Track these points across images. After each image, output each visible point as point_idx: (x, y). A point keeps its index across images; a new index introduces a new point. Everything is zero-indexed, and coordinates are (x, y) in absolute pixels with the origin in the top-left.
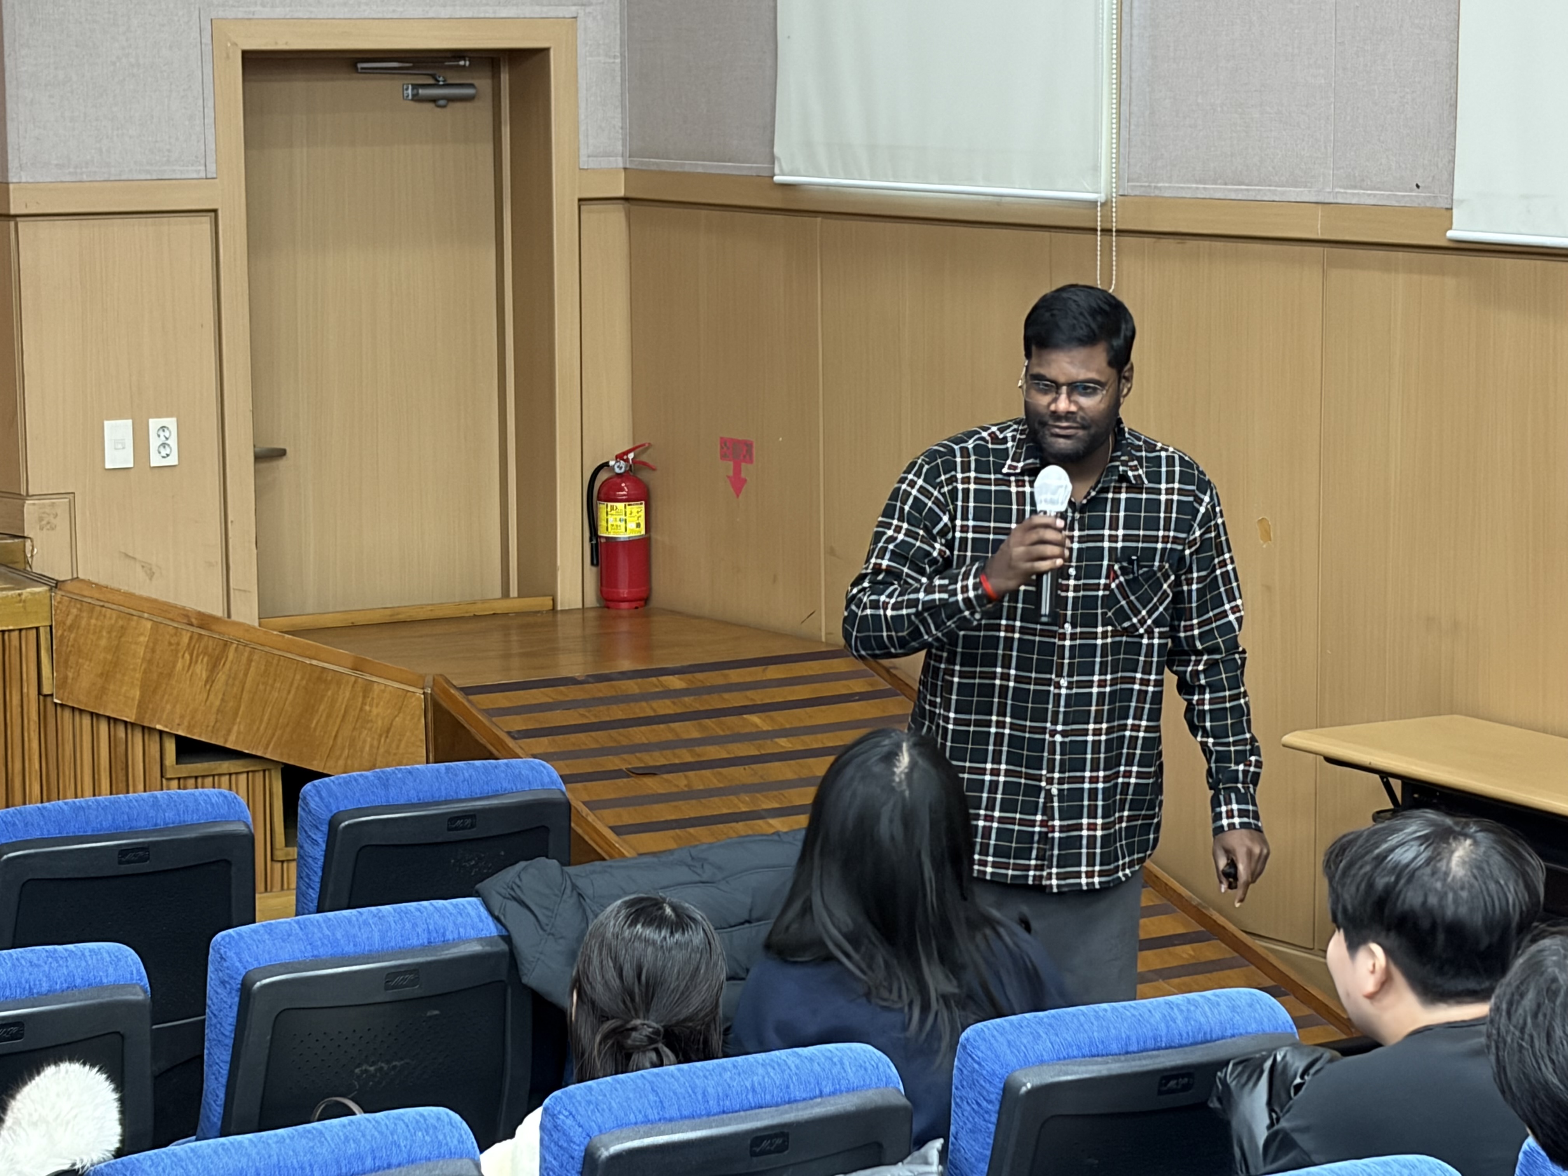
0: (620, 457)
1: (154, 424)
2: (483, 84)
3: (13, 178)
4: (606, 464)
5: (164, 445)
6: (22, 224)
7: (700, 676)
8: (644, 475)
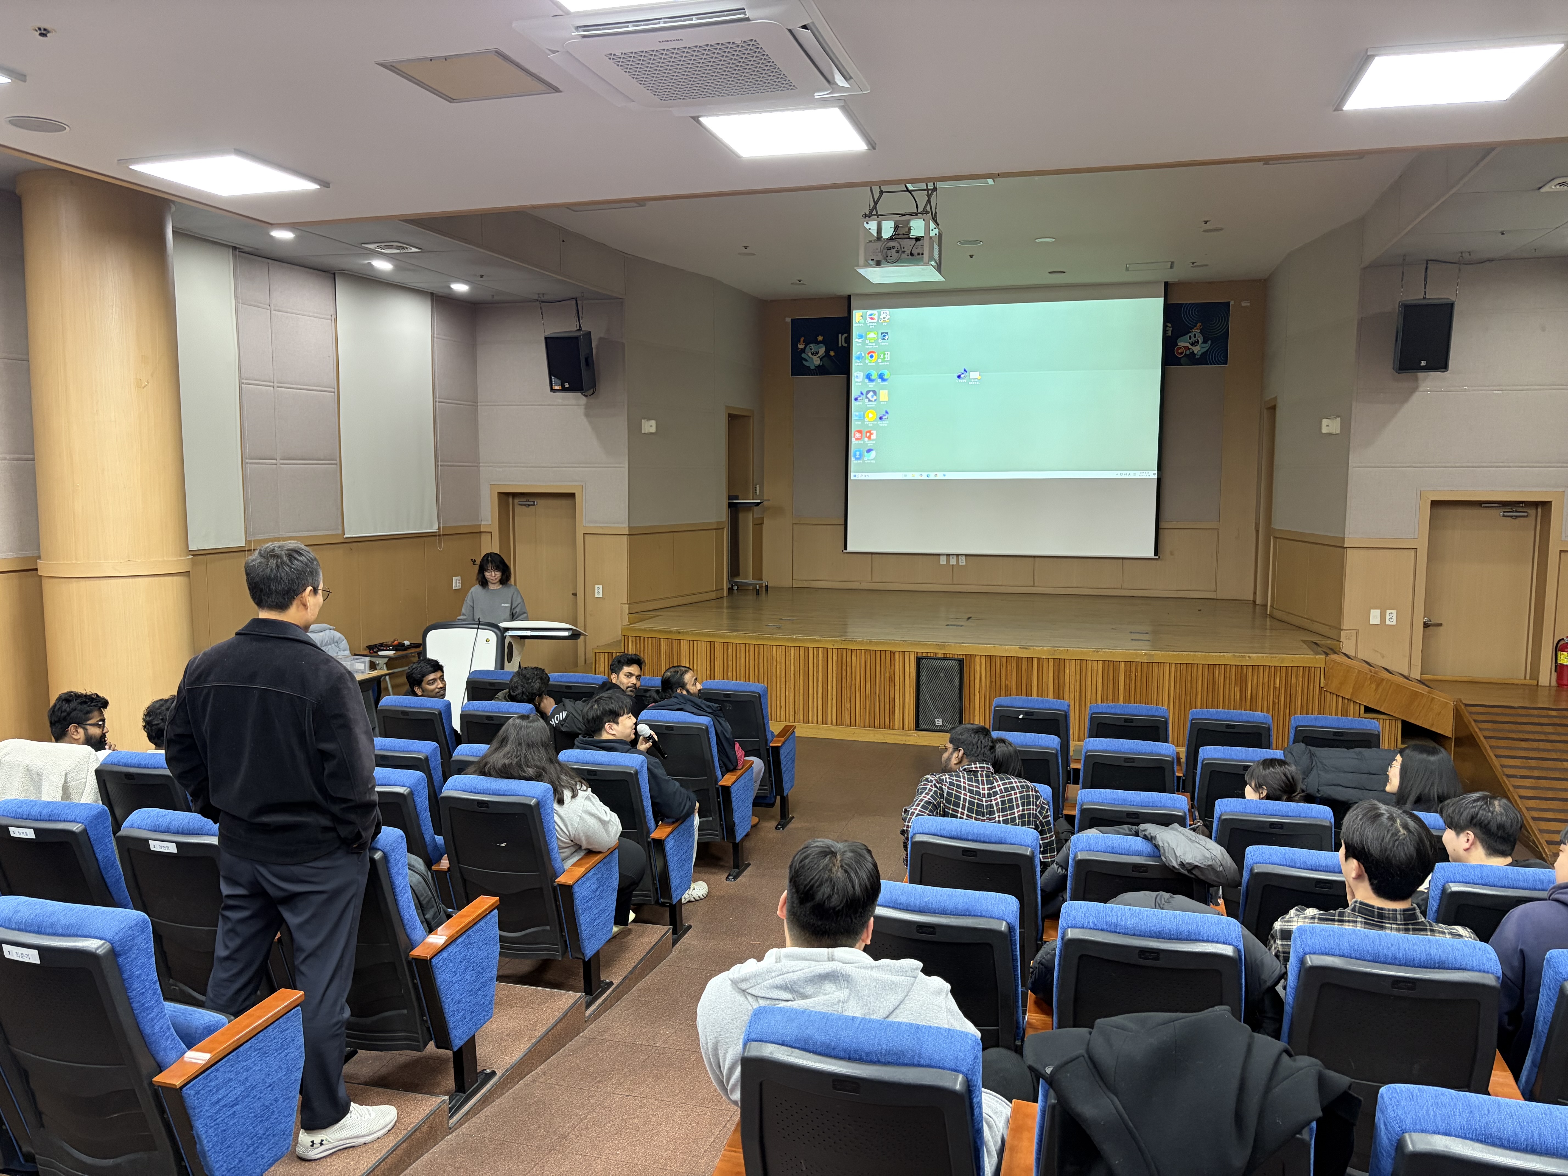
1: (1388, 612)
2: (1532, 512)
3: (1346, 536)
4: (1563, 639)
5: (1392, 618)
6: (1348, 550)
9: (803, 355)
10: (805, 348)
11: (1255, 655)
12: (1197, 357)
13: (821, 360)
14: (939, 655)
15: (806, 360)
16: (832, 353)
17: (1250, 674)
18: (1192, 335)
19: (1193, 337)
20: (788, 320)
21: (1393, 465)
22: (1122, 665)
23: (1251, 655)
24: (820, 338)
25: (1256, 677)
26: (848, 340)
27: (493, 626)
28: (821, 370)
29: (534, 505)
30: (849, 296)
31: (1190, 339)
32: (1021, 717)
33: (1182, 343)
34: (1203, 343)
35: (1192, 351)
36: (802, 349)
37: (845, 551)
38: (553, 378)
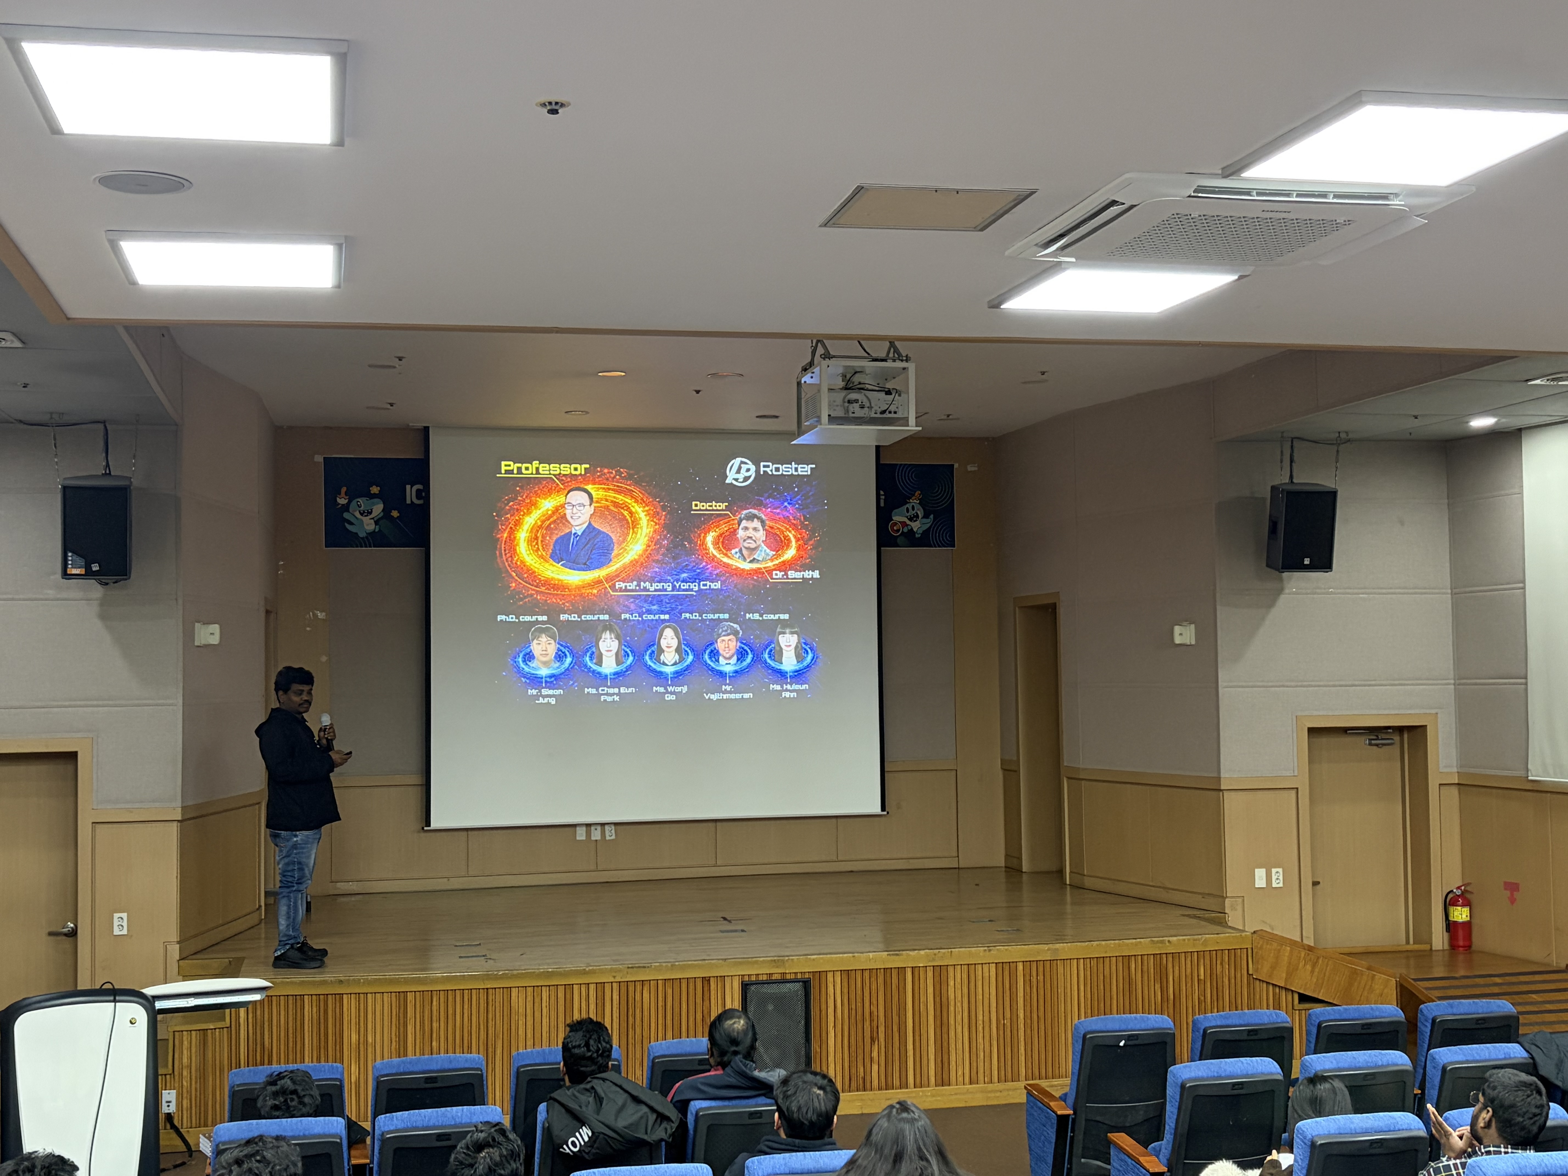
0: (1459, 888)
1: (1274, 871)
2: (1397, 738)
3: (1222, 775)
4: (1452, 891)
5: (1277, 879)
6: (1225, 793)
7: (1507, 978)
8: (1468, 896)
9: (346, 515)
10: (349, 503)
12: (917, 536)
13: (376, 523)
14: (774, 977)
15: (351, 523)
16: (395, 514)
17: (1170, 965)
18: (909, 506)
19: (910, 509)
20: (319, 459)
21: (1265, 684)
22: (1020, 966)
23: (1171, 939)
24: (375, 490)
26: (424, 494)
28: (376, 540)
30: (426, 429)
31: (908, 511)
32: (1122, 1044)
33: (898, 517)
34: (923, 517)
35: (910, 528)
36: (343, 505)
37: (425, 828)
38: (70, 554)
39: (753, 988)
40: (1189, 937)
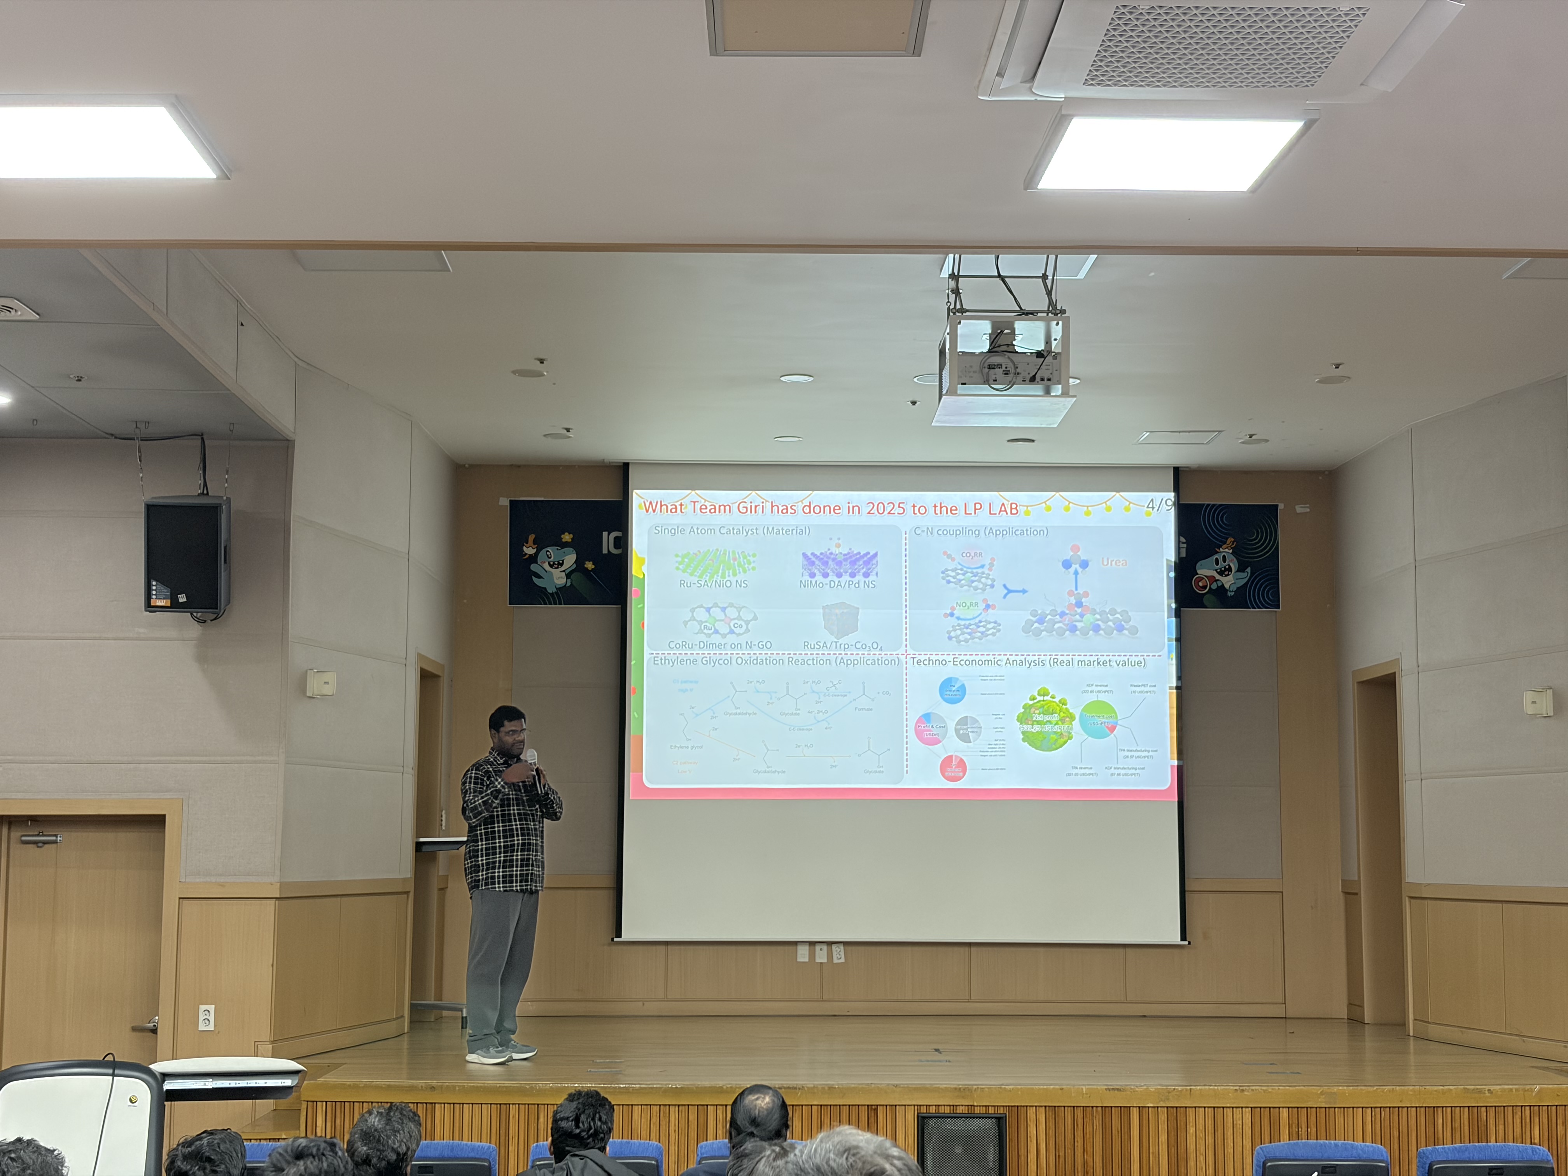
9: (534, 567)
10: (537, 554)
11: (1499, 1087)
12: (1229, 594)
13: (567, 576)
14: (960, 1110)
15: (539, 576)
16: (589, 565)
17: (1492, 1122)
18: (1219, 556)
19: (1221, 560)
20: (505, 502)
22: (1284, 1113)
23: (1492, 1088)
24: (567, 537)
25: (1502, 1127)
26: (623, 543)
27: (139, 1069)
28: (567, 596)
29: (55, 842)
30: (624, 466)
31: (1217, 564)
33: (1205, 570)
34: (1238, 571)
35: (1220, 584)
36: (531, 555)
37: (615, 939)
38: (154, 583)
39: (932, 1122)
40: (1517, 1087)
